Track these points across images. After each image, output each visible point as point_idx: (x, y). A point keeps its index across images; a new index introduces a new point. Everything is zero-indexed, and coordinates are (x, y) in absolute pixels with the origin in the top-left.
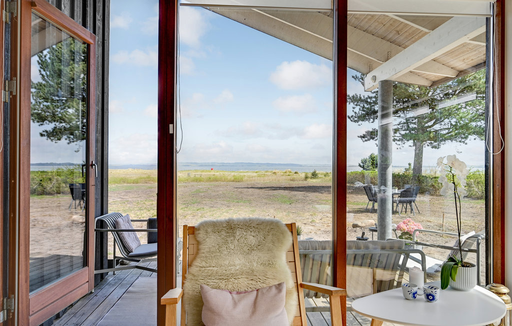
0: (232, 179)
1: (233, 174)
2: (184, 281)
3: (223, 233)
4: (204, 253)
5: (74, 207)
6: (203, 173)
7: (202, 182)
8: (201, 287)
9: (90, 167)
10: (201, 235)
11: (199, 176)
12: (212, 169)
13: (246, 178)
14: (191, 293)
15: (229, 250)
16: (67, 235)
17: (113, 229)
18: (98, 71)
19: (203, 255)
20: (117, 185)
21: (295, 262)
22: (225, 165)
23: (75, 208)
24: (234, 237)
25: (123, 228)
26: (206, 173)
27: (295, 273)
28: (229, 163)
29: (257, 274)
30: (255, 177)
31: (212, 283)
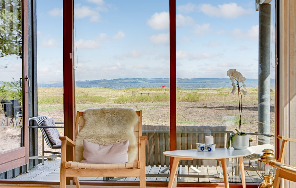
0: (186, 98)
1: (189, 92)
2: (76, 140)
3: (99, 115)
4: (87, 125)
5: (6, 124)
6: (152, 92)
7: (149, 102)
8: (84, 141)
9: (25, 80)
10: (86, 116)
11: (146, 95)
12: (163, 87)
13: (202, 97)
14: (79, 145)
15: (101, 124)
16: (3, 145)
17: (41, 126)
18: (28, 8)
19: (86, 126)
20: (50, 105)
21: (139, 132)
22: (181, 81)
23: (8, 125)
24: (105, 117)
25: (48, 126)
26: (155, 92)
27: (138, 138)
28: (187, 79)
29: (116, 137)
30: (214, 95)
31: (90, 141)
